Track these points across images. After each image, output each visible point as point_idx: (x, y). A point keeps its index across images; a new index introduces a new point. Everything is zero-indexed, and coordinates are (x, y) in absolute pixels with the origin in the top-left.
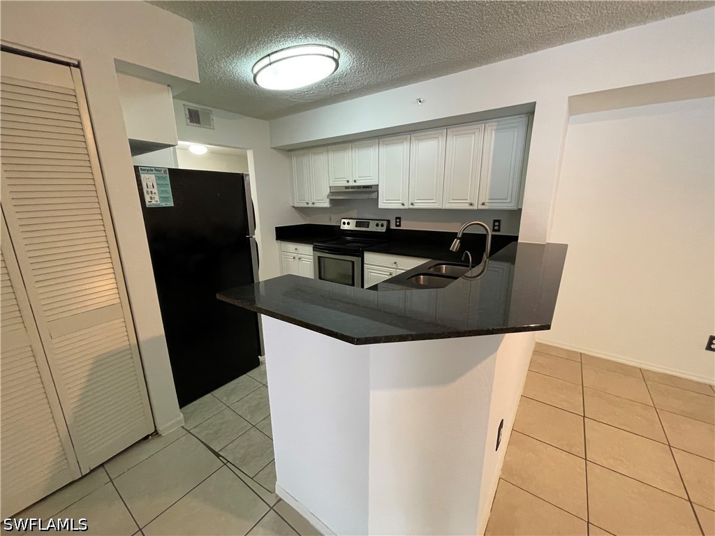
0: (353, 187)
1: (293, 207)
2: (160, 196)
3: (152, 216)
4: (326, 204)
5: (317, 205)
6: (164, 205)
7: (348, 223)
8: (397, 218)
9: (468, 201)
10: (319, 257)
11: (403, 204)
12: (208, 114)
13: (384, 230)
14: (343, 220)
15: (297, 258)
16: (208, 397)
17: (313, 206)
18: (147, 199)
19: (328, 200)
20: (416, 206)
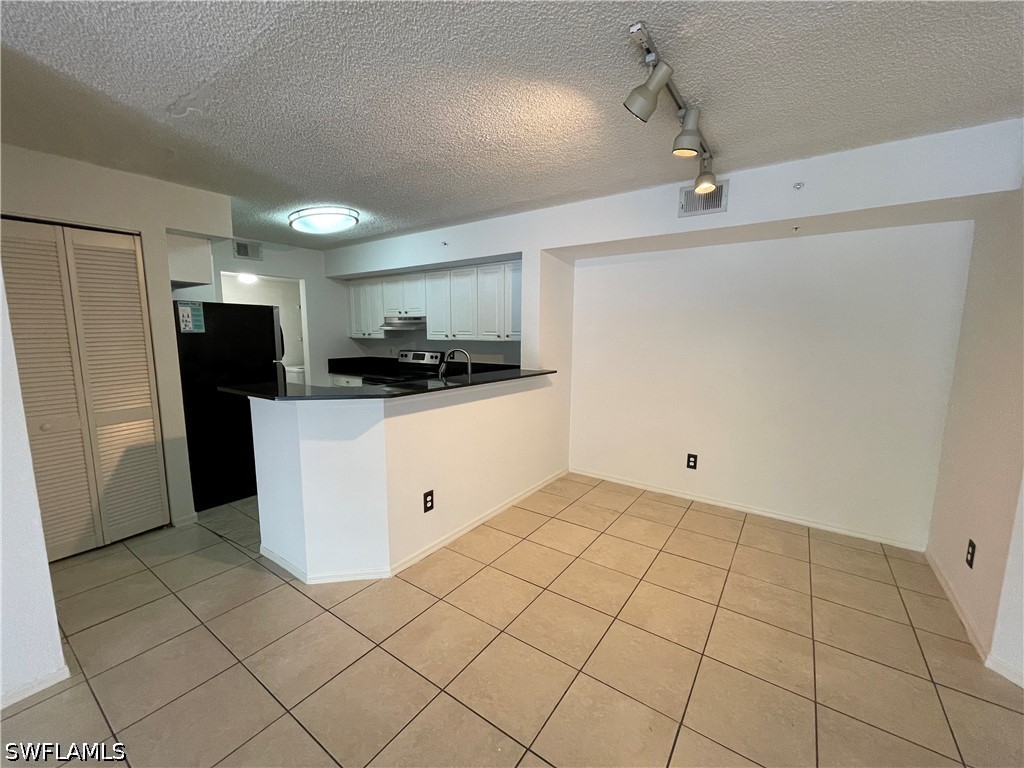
0: (405, 318)
1: (351, 338)
2: (192, 324)
3: (185, 341)
4: (381, 336)
5: (374, 336)
6: (196, 331)
7: (406, 356)
11: (447, 336)
12: (258, 246)
13: (438, 362)
14: (400, 353)
16: (225, 507)
18: (182, 326)
19: (383, 331)
20: (459, 338)
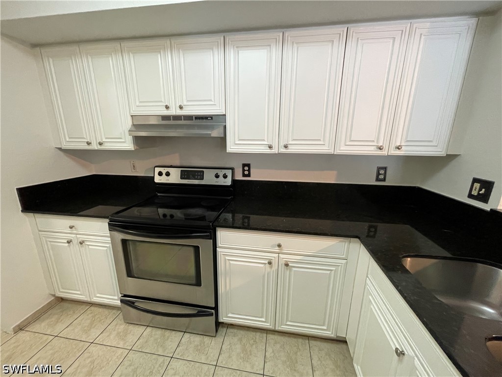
0: (177, 118)
1: (60, 149)
4: (128, 145)
5: (107, 146)
7: (168, 174)
8: (244, 165)
9: (375, 144)
10: (124, 242)
11: (270, 147)
13: (228, 182)
14: (157, 170)
15: (75, 242)
17: (100, 147)
19: (129, 139)
20: (292, 150)
